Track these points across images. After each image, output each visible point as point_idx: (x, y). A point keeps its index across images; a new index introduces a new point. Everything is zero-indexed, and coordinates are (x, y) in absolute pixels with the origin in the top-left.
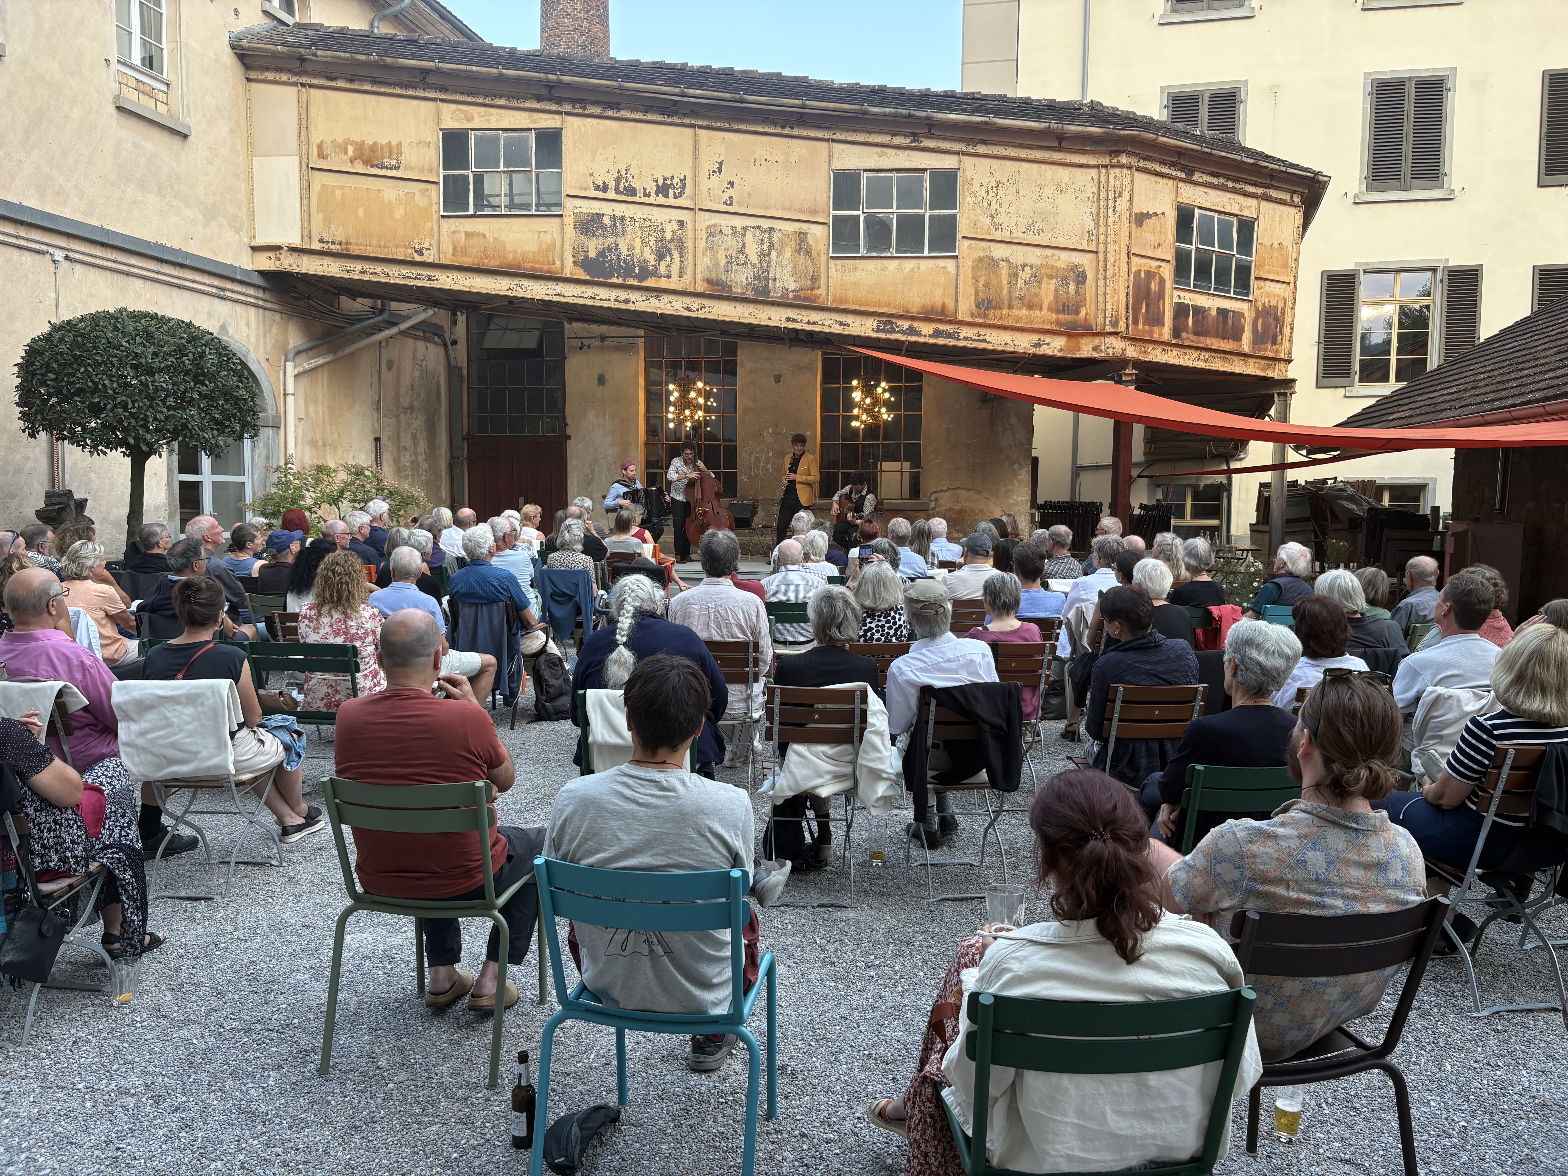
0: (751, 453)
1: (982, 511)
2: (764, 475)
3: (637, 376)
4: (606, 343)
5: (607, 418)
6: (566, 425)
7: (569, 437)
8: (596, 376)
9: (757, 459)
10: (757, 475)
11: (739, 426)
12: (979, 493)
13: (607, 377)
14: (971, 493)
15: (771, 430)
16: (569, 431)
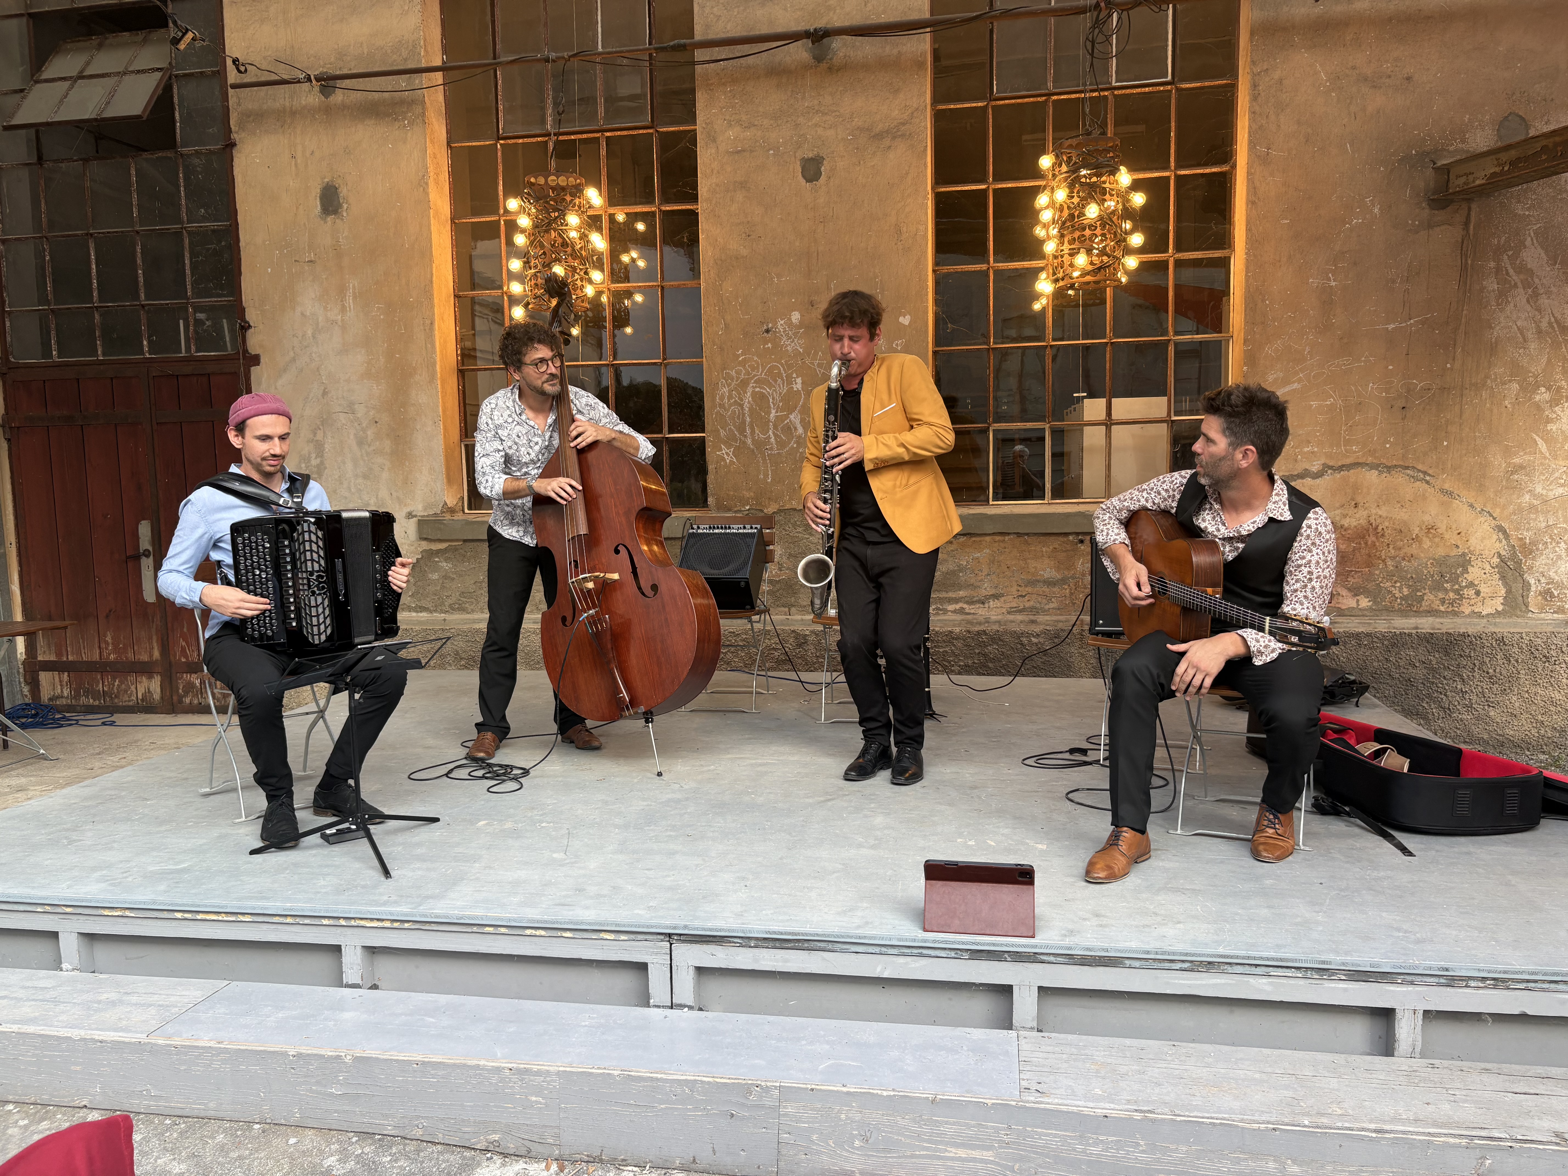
0: (744, 384)
1: (1430, 529)
2: (781, 444)
3: (423, 184)
4: (338, 97)
5: (350, 301)
6: (245, 327)
7: (255, 360)
8: (316, 191)
9: (760, 399)
10: (760, 445)
11: (708, 309)
12: (1424, 476)
13: (343, 192)
14: (1399, 479)
15: (796, 317)
16: (255, 342)
